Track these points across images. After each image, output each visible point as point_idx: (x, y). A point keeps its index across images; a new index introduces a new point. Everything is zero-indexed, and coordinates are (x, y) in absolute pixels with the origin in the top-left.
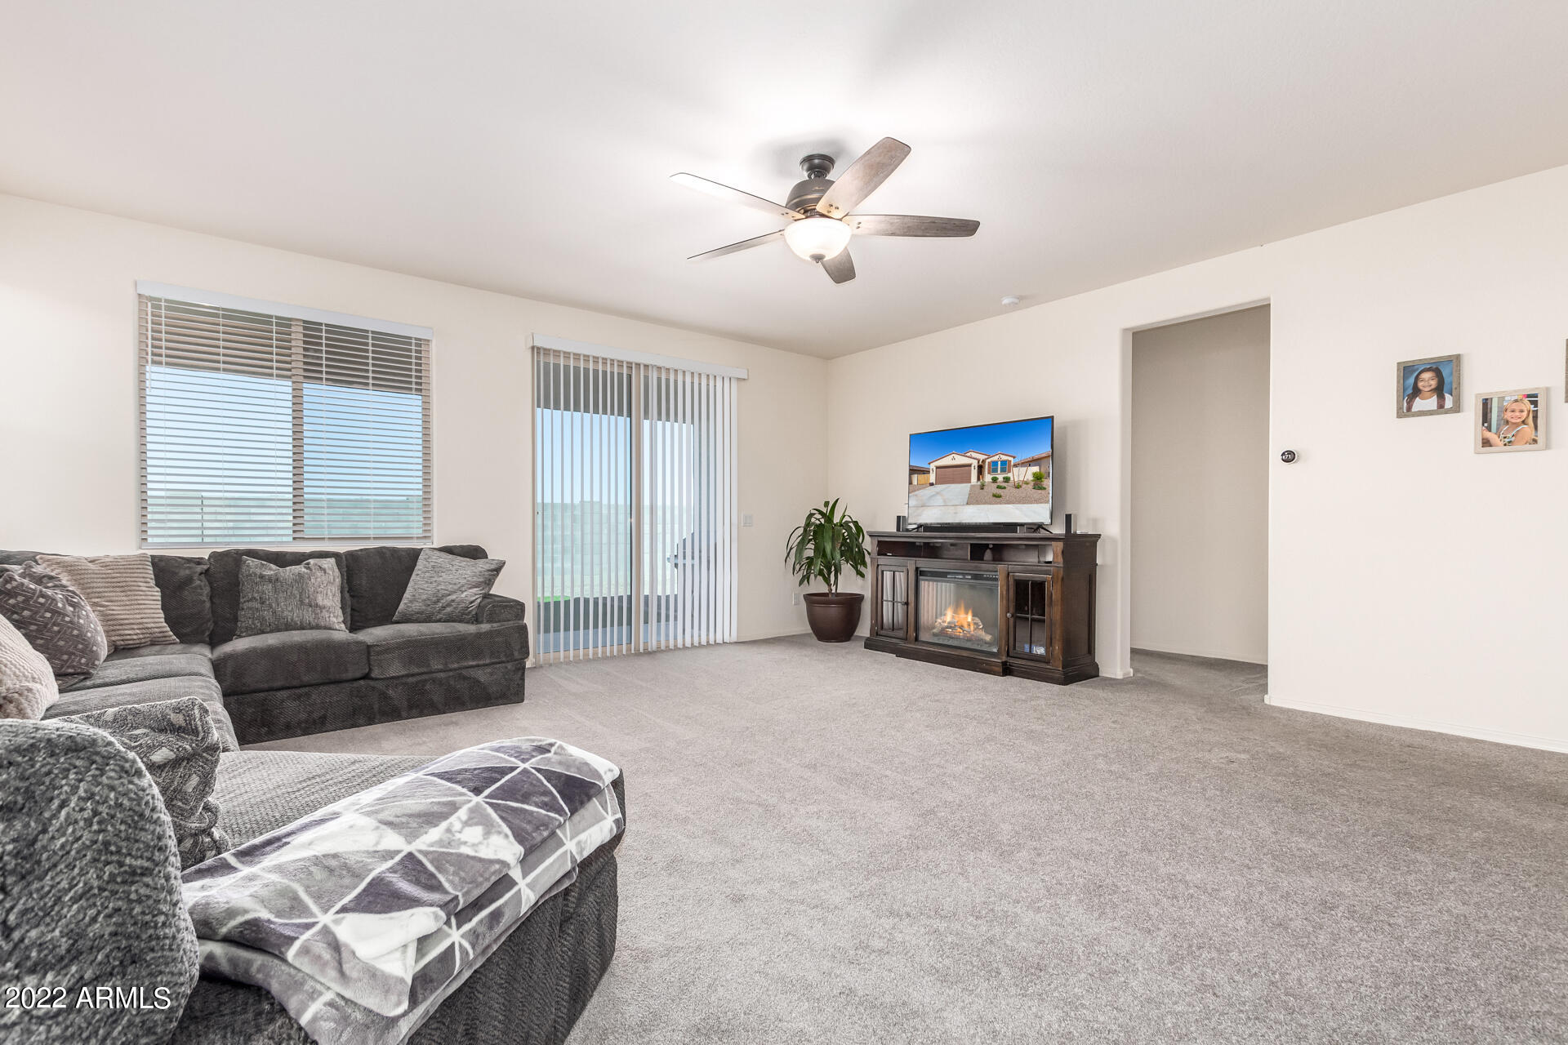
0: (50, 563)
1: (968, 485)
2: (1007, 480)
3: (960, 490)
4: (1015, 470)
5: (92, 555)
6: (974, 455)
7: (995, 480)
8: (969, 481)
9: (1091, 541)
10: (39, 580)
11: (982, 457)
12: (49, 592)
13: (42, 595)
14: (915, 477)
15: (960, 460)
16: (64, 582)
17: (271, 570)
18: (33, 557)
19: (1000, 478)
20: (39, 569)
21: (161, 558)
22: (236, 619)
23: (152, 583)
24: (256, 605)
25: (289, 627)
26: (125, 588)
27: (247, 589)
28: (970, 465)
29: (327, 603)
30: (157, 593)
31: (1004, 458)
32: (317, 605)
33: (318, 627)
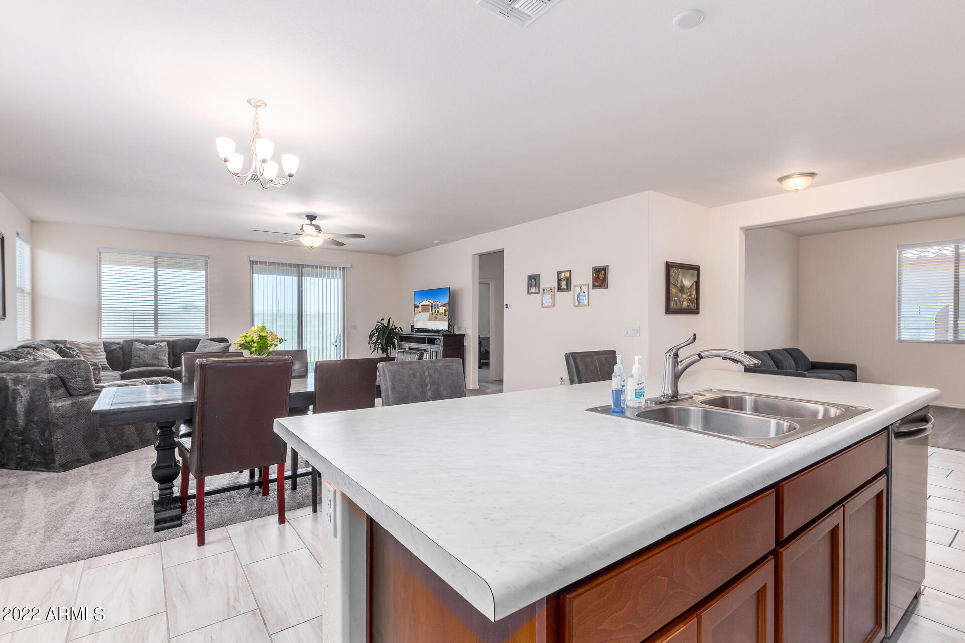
0: (70, 344)
1: (429, 313)
2: (438, 312)
3: (426, 315)
4: (440, 308)
5: (83, 341)
6: (431, 301)
7: (435, 311)
8: (429, 312)
9: (462, 336)
10: (69, 348)
11: (432, 302)
12: (72, 352)
13: (70, 353)
14: (416, 309)
15: (427, 303)
16: (76, 349)
17: (142, 346)
18: (66, 341)
19: (437, 311)
20: (68, 345)
21: (106, 342)
22: (130, 363)
23: (103, 350)
24: (137, 358)
25: (148, 365)
26: (93, 352)
27: (134, 353)
28: (429, 305)
29: (163, 357)
30: (104, 354)
31: (438, 303)
32: (158, 359)
33: (158, 366)
